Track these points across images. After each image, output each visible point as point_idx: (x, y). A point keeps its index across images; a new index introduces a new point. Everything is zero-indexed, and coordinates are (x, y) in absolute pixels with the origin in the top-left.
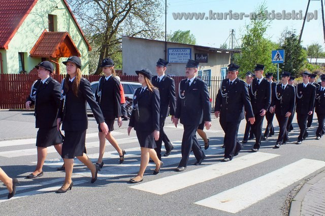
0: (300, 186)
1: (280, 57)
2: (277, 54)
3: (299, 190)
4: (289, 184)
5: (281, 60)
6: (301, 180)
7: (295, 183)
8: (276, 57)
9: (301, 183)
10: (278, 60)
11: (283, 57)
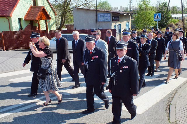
0: (173, 95)
1: (159, 17)
2: (157, 16)
3: (173, 97)
4: (168, 94)
5: (159, 19)
6: (174, 91)
7: (171, 93)
8: (156, 17)
9: (174, 93)
10: (157, 19)
11: (160, 18)
